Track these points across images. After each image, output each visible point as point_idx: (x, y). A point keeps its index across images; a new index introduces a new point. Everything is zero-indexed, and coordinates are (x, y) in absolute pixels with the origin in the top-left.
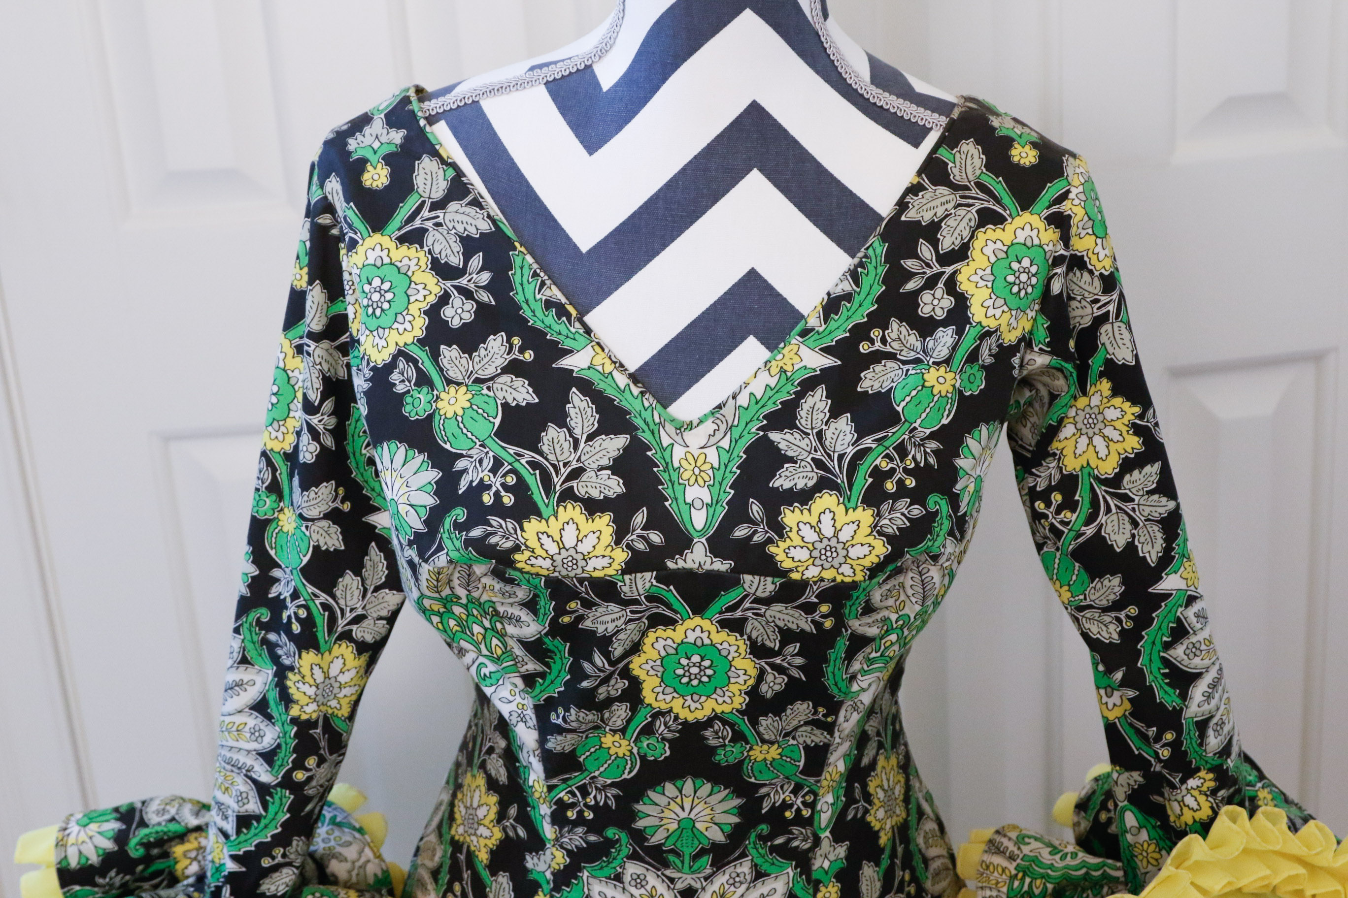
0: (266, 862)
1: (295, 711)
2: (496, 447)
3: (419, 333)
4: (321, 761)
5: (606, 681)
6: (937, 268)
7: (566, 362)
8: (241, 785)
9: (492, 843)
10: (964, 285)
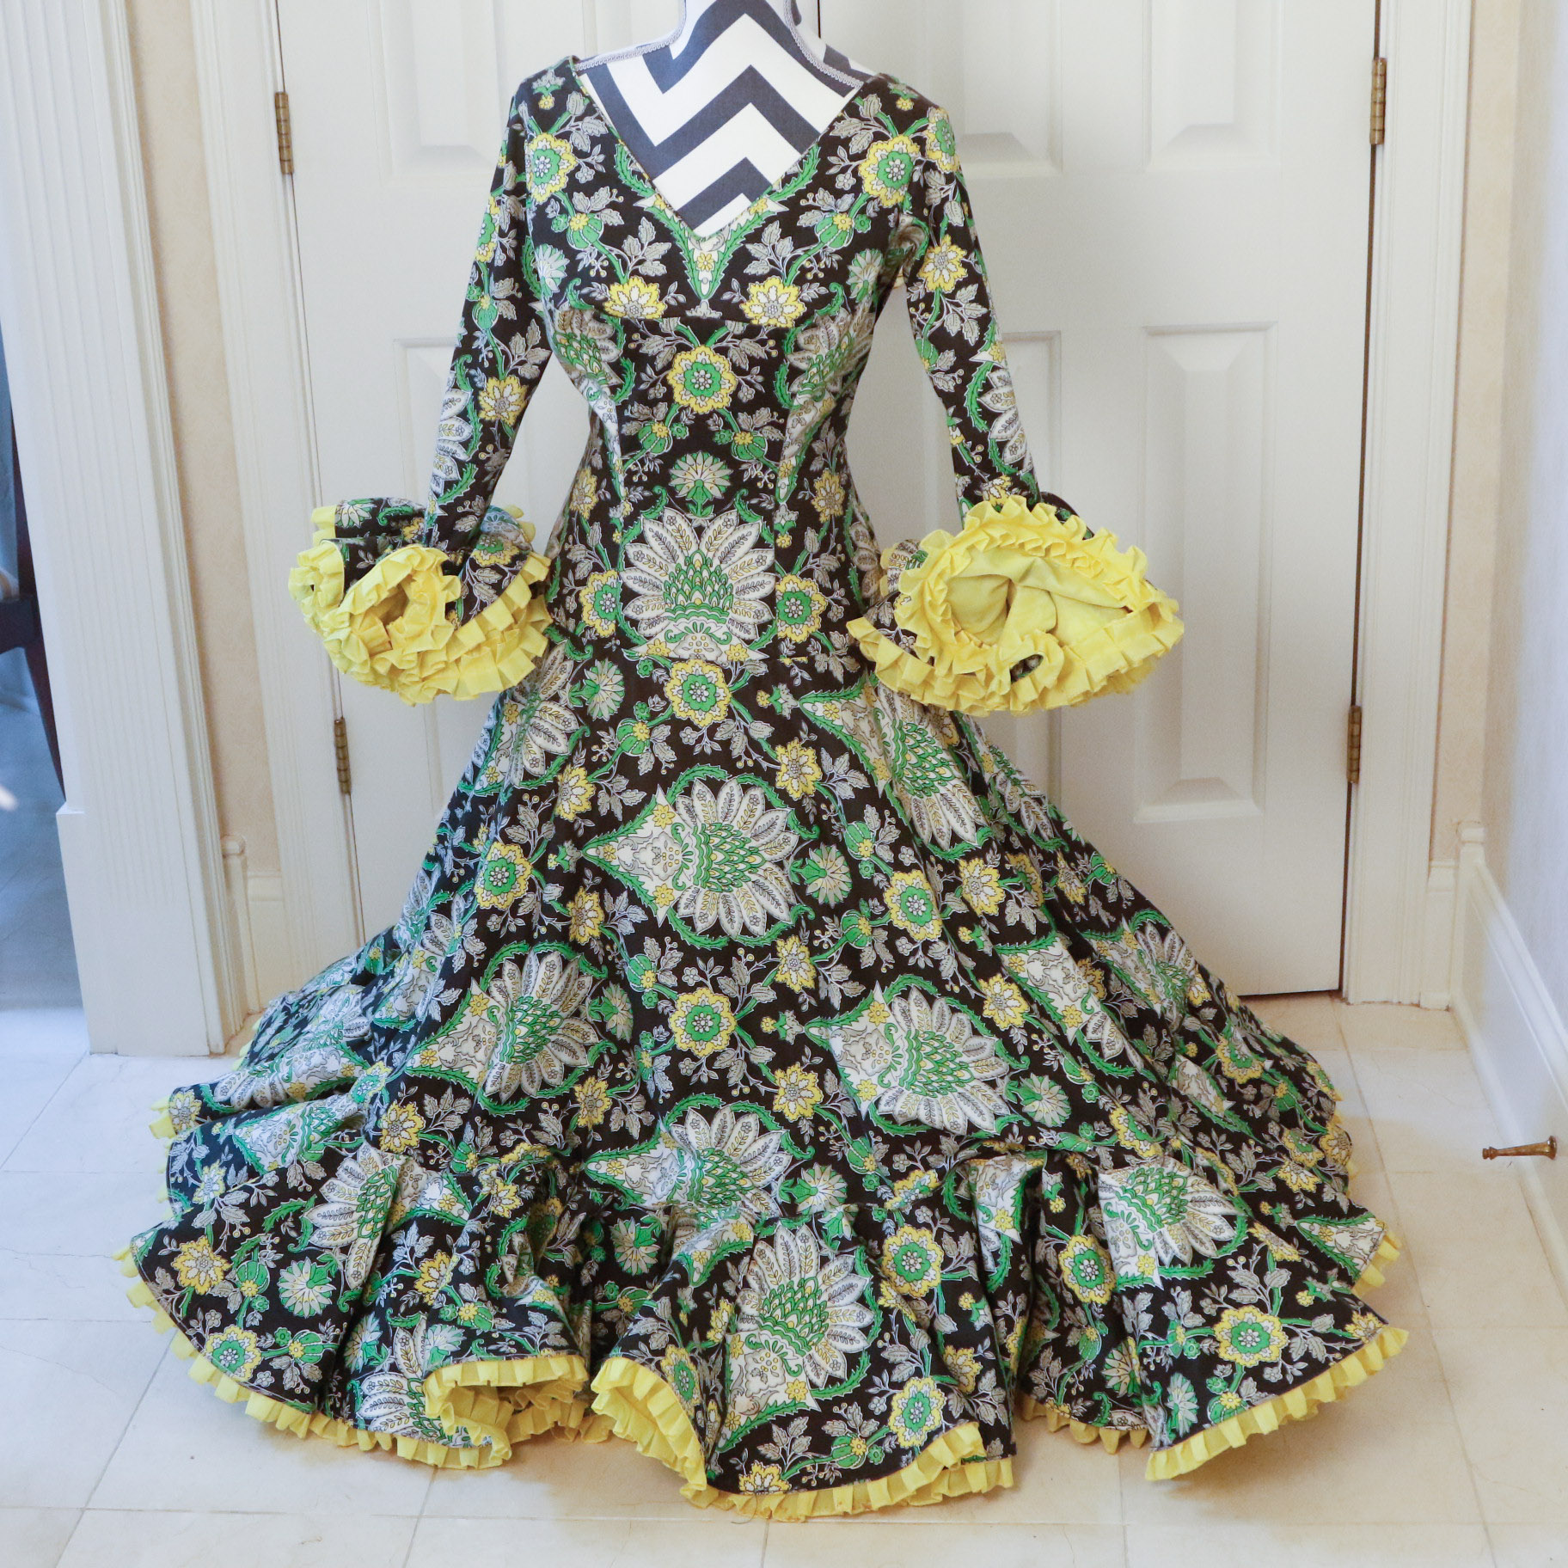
0: (460, 510)
1: (482, 415)
2: (600, 247)
3: (563, 186)
4: (495, 450)
5: (653, 385)
6: (847, 162)
7: (640, 204)
8: (449, 462)
9: (591, 506)
10: (862, 172)
